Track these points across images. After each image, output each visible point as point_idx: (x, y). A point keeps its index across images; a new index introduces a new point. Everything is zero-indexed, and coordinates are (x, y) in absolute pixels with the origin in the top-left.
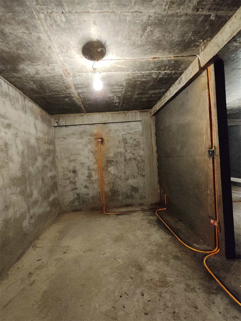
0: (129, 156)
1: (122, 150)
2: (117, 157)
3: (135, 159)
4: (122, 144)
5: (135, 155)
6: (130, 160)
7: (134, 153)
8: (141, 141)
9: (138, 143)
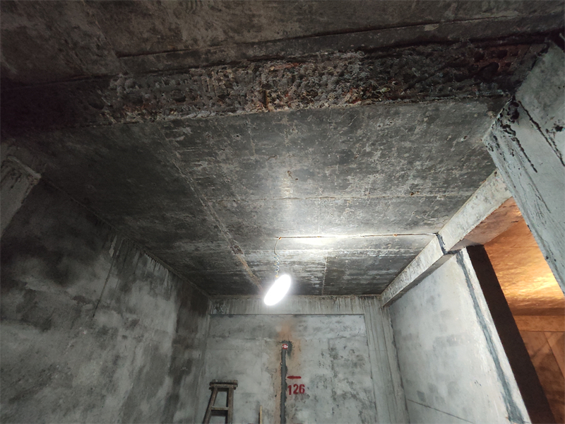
0: (342, 387)
1: (327, 372)
2: (317, 387)
3: (354, 396)
4: (328, 360)
5: (354, 387)
6: (344, 398)
7: (352, 383)
8: (365, 356)
9: (360, 358)
